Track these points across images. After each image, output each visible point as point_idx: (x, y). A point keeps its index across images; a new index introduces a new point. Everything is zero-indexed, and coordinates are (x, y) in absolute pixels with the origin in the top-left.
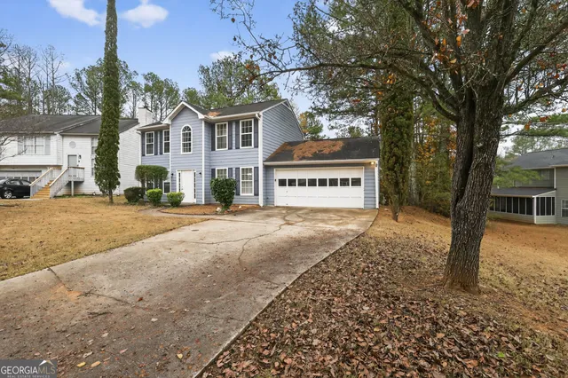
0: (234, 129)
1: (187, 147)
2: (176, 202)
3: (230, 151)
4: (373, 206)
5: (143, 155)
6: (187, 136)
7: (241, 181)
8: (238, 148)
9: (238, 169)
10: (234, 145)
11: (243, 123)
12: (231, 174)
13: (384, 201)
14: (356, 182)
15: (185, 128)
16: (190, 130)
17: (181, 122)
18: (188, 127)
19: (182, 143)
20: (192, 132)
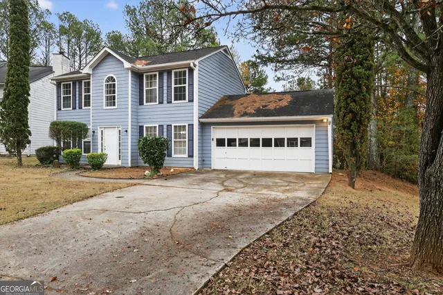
0: (165, 81)
1: (111, 101)
2: (97, 165)
3: (161, 105)
4: (325, 170)
5: (59, 109)
6: (111, 88)
7: (173, 140)
8: (169, 102)
9: (169, 126)
10: (165, 99)
11: (176, 73)
12: (161, 132)
13: (338, 164)
14: (306, 142)
15: (108, 78)
16: (114, 81)
17: (103, 71)
18: (112, 77)
19: (104, 95)
20: (116, 83)
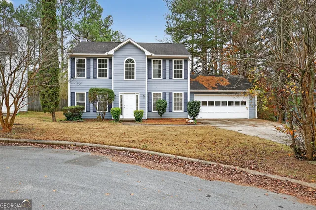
1: (130, 75)
6: (130, 66)
7: (173, 102)
8: (171, 78)
9: (170, 94)
11: (175, 61)
12: (165, 97)
14: (244, 103)
15: (128, 60)
16: (133, 62)
17: (123, 54)
18: (131, 60)
19: (125, 71)
20: (135, 63)
